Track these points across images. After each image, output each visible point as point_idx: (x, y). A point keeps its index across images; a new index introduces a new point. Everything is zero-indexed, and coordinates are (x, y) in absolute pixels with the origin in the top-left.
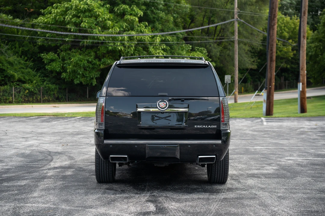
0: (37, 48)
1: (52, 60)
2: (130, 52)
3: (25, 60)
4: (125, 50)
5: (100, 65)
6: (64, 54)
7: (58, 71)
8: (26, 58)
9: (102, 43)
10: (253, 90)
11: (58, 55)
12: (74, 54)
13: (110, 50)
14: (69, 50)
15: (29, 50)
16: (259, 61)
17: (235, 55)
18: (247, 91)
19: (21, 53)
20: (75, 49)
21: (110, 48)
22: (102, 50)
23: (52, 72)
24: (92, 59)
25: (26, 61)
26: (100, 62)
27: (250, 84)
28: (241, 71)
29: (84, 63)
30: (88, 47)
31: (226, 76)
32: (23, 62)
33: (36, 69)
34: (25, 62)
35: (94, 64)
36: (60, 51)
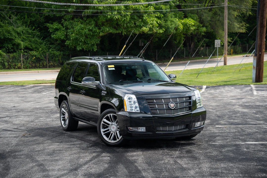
0: (43, 18)
1: (57, 30)
2: (126, 20)
3: (32, 30)
4: (122, 19)
5: (100, 33)
6: (68, 23)
7: (62, 38)
8: (34, 28)
9: (101, 13)
10: (242, 51)
11: (62, 25)
12: (76, 23)
13: (109, 19)
14: (72, 20)
15: (36, 20)
16: (248, 25)
17: (225, 21)
18: (236, 53)
19: (30, 23)
20: (77, 18)
21: (109, 17)
22: (102, 19)
23: (56, 40)
24: (92, 27)
25: (34, 30)
26: (100, 30)
27: (239, 46)
28: (231, 35)
29: (85, 31)
30: (88, 17)
31: (216, 41)
32: (30, 31)
33: (42, 37)
34: (32, 31)
35: (95, 32)
36: (64, 21)
